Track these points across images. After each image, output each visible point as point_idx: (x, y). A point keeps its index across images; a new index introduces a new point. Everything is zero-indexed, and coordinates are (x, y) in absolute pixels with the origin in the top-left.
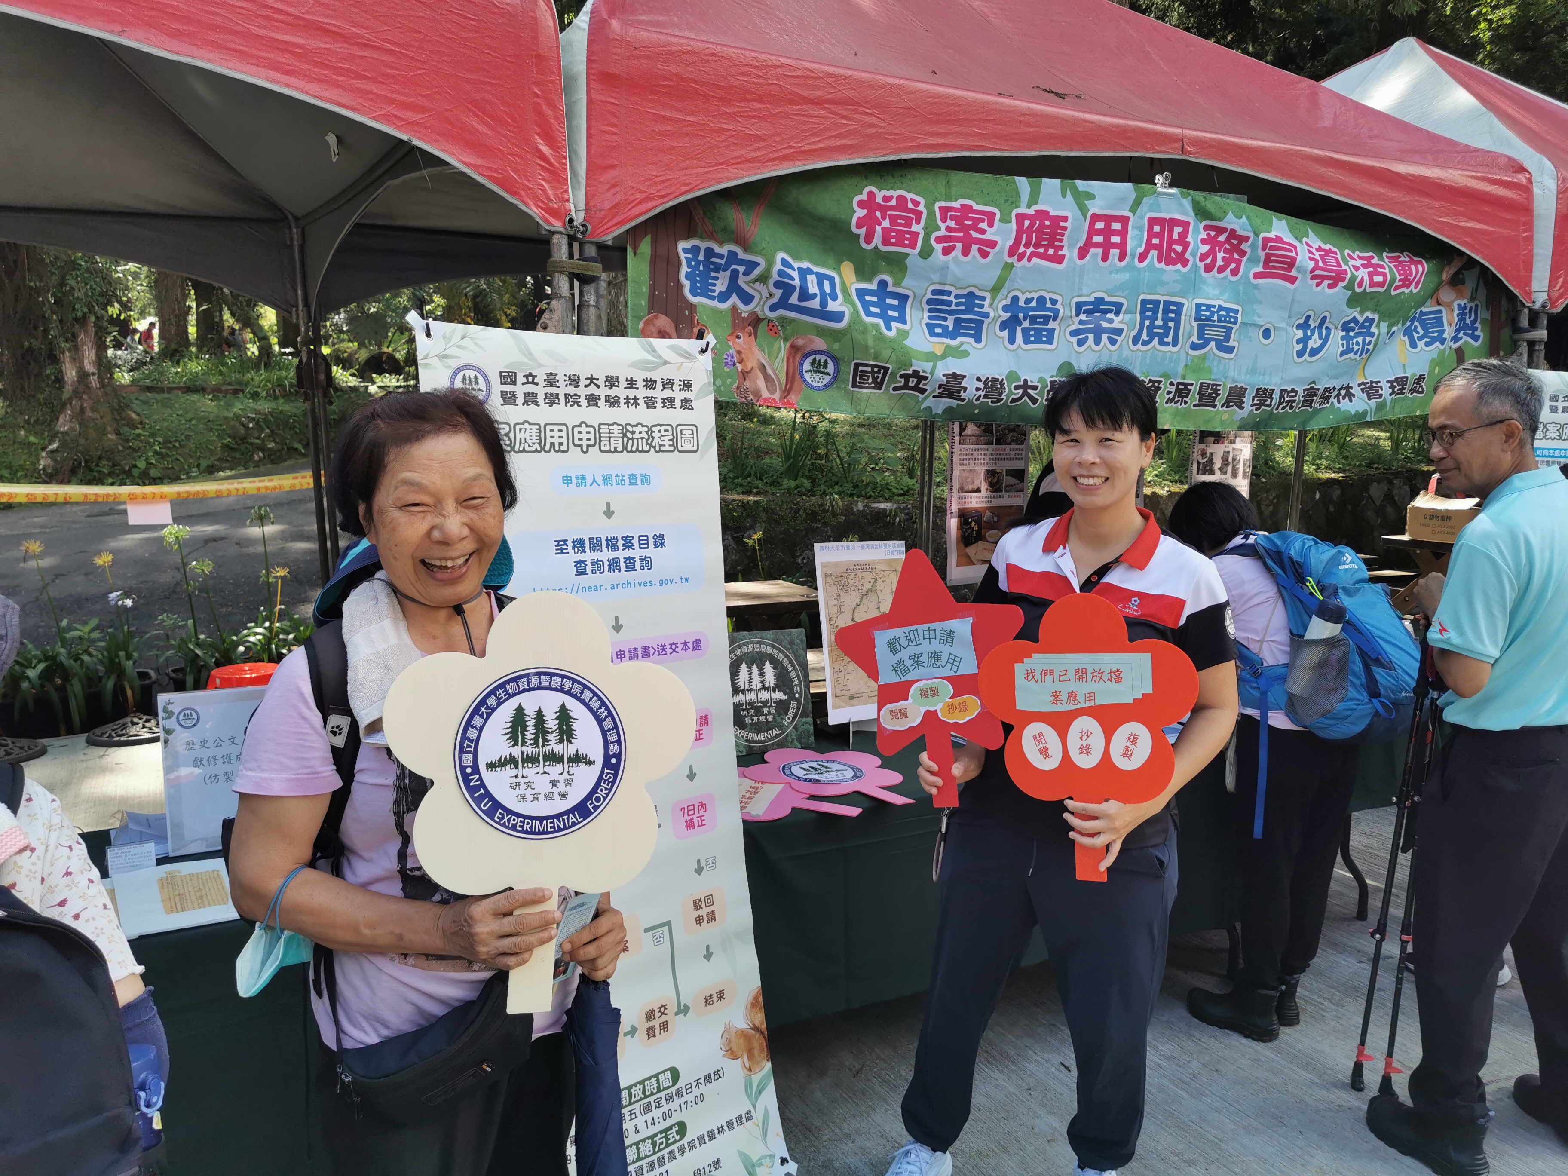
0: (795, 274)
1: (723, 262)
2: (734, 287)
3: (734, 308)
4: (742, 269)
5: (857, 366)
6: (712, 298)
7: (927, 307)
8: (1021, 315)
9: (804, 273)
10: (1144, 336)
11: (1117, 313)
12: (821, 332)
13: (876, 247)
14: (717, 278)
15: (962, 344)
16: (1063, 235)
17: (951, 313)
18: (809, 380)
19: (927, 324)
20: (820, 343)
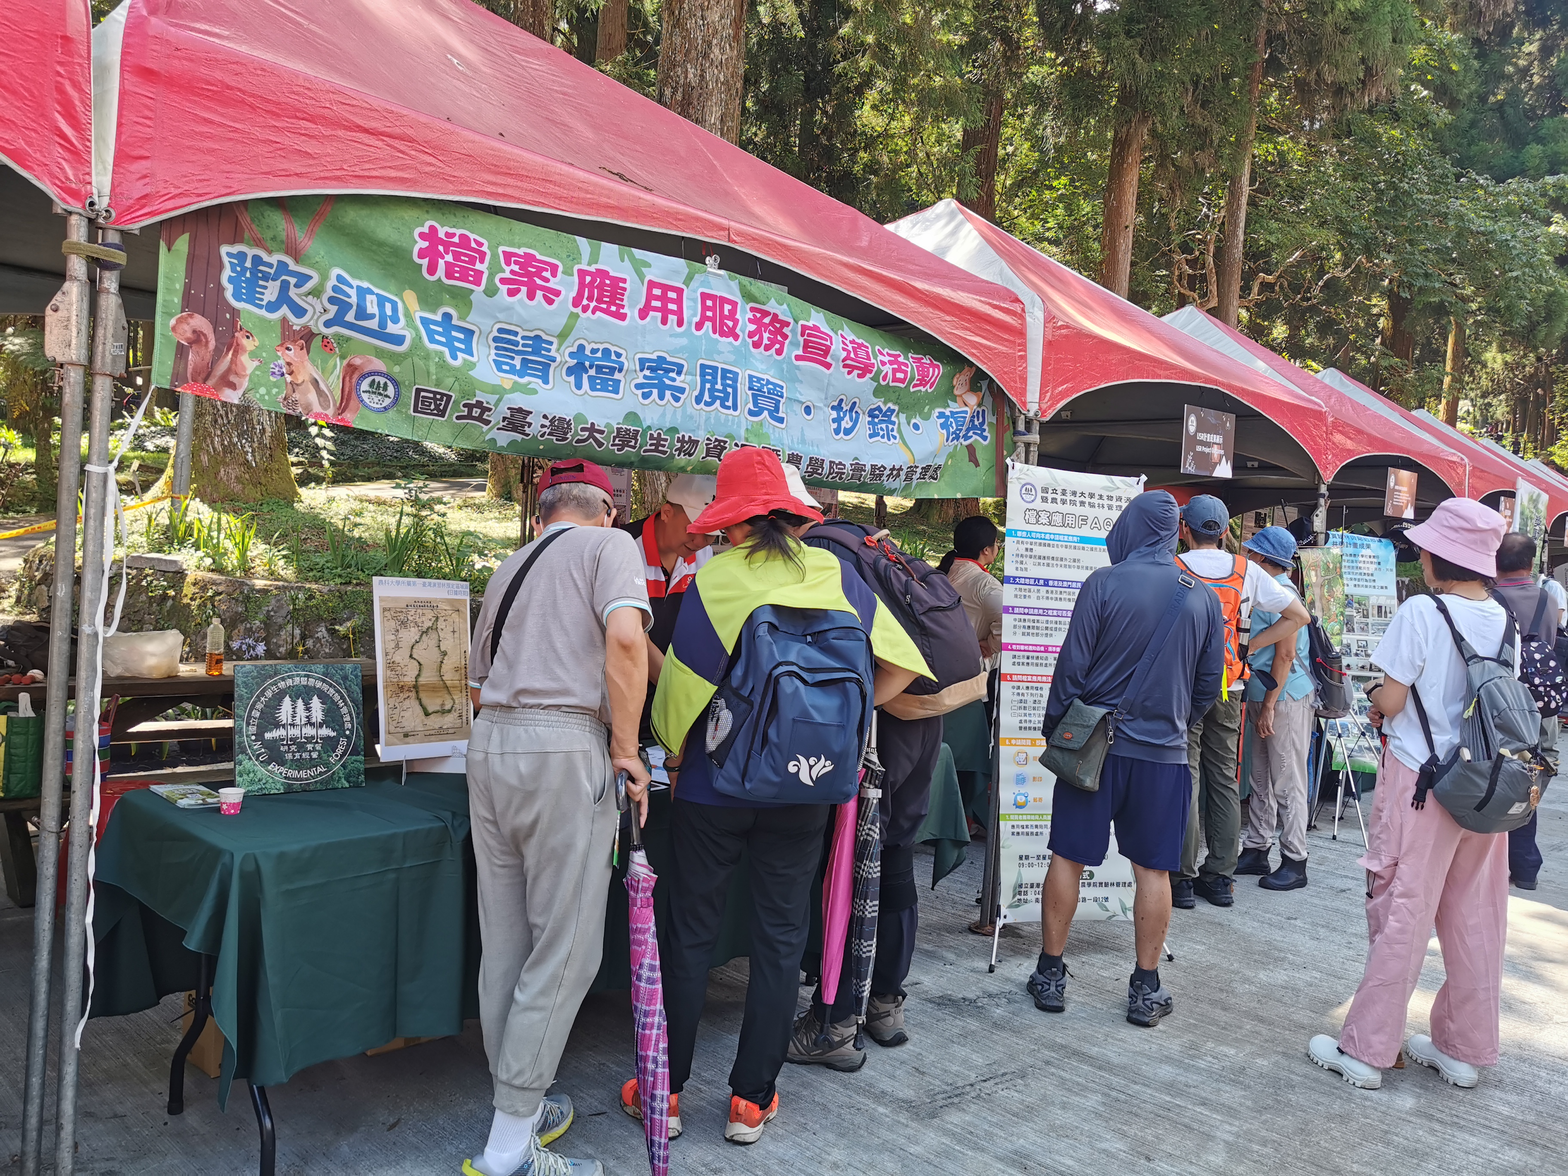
0: (353, 293)
1: (272, 271)
2: (283, 297)
3: (284, 320)
4: (293, 281)
5: (418, 391)
6: (260, 307)
7: (493, 345)
8: (587, 364)
9: (362, 293)
10: (706, 397)
11: (679, 373)
12: (380, 353)
13: (439, 280)
14: (265, 288)
15: (530, 383)
16: (623, 295)
17: (518, 353)
18: (367, 401)
19: (494, 360)
20: (379, 365)
